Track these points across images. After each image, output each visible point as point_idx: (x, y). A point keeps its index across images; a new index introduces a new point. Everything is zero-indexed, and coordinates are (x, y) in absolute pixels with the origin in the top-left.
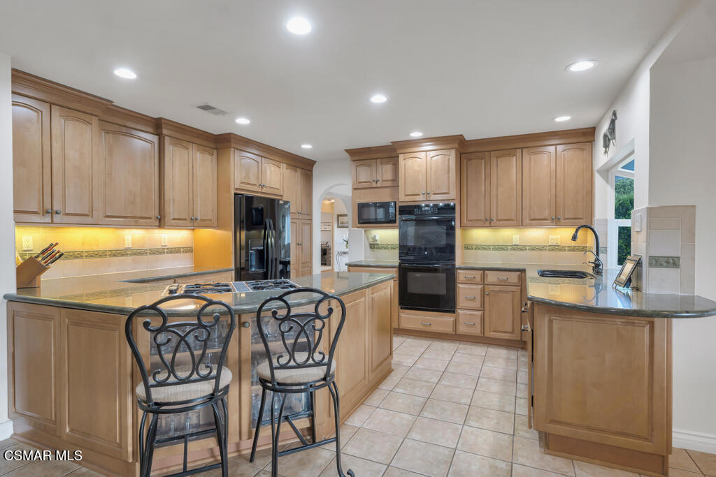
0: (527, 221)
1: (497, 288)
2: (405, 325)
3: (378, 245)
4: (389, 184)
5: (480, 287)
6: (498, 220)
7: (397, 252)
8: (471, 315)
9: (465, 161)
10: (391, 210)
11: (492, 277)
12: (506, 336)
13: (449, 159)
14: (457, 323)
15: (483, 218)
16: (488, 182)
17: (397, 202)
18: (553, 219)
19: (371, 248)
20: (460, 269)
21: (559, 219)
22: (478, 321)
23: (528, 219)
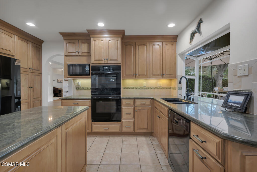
0: (151, 76)
1: (140, 108)
2: (95, 130)
3: (80, 87)
4: (86, 54)
5: (133, 107)
6: (139, 75)
7: (90, 91)
8: (128, 122)
9: (124, 46)
10: (87, 69)
11: (138, 102)
12: (144, 131)
13: (117, 42)
14: (122, 127)
15: (132, 74)
16: (134, 57)
17: (90, 64)
18: (161, 75)
19: (76, 89)
20: (123, 99)
21: (164, 75)
22: (132, 125)
23: (151, 75)
